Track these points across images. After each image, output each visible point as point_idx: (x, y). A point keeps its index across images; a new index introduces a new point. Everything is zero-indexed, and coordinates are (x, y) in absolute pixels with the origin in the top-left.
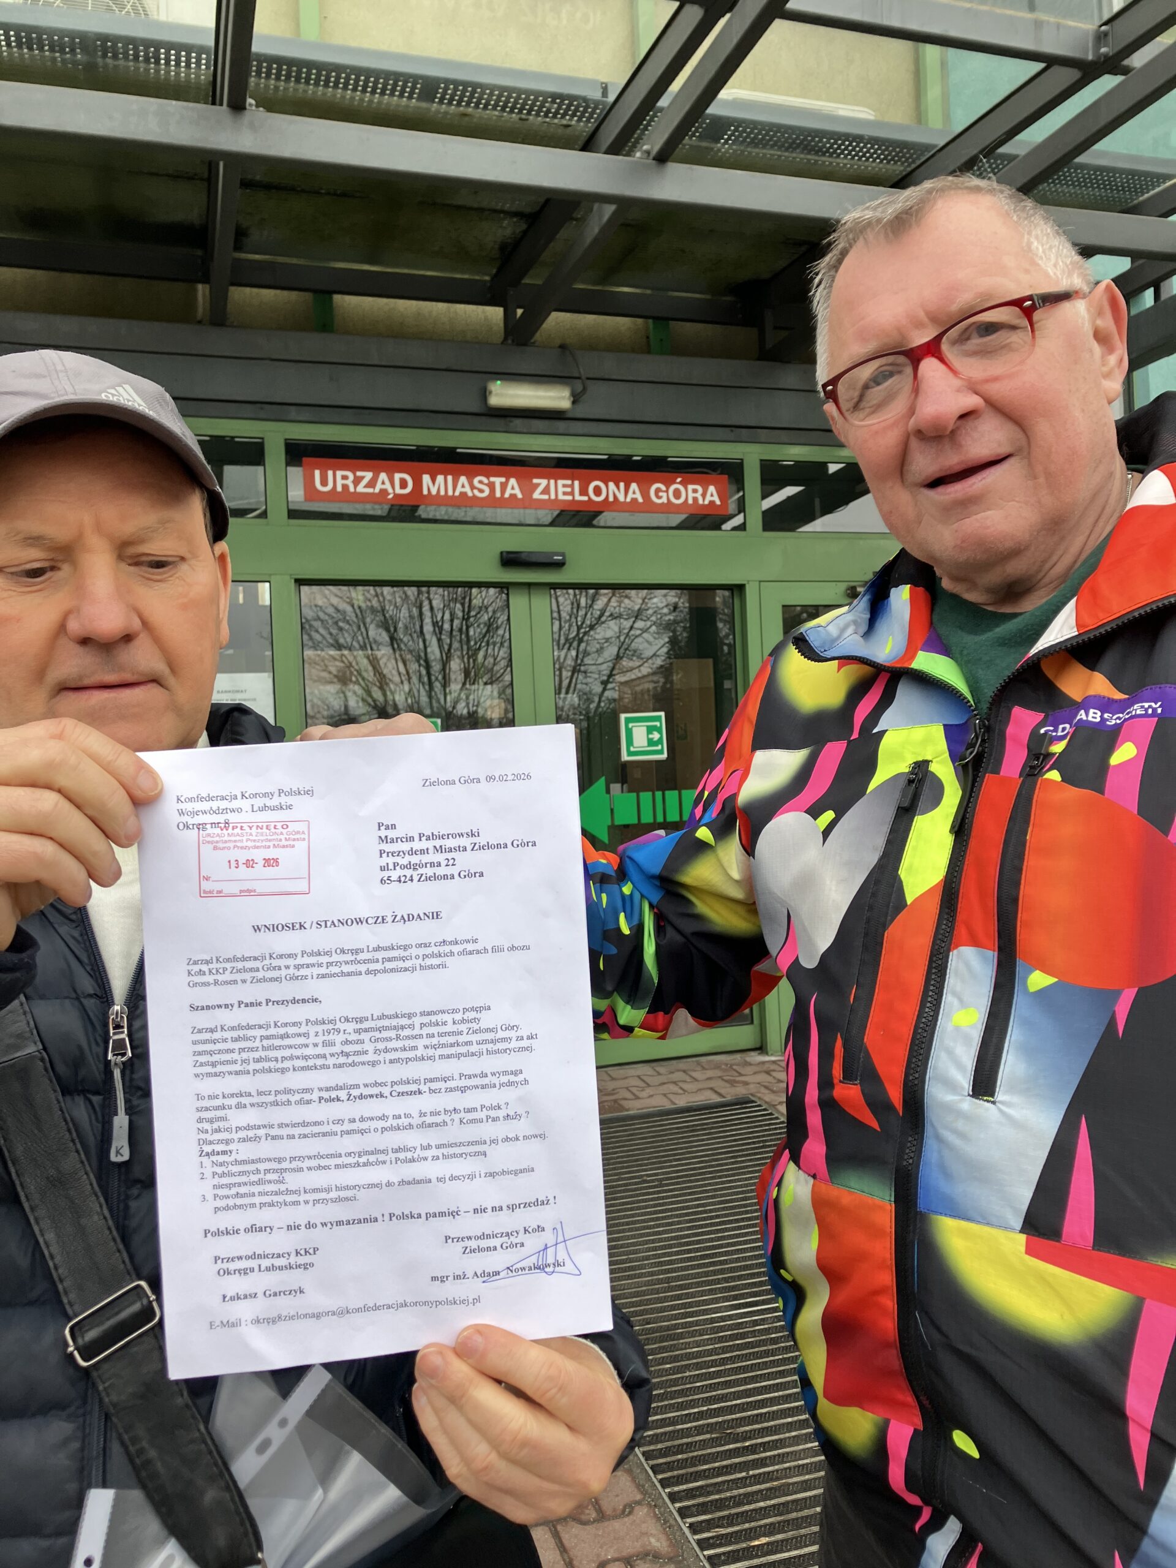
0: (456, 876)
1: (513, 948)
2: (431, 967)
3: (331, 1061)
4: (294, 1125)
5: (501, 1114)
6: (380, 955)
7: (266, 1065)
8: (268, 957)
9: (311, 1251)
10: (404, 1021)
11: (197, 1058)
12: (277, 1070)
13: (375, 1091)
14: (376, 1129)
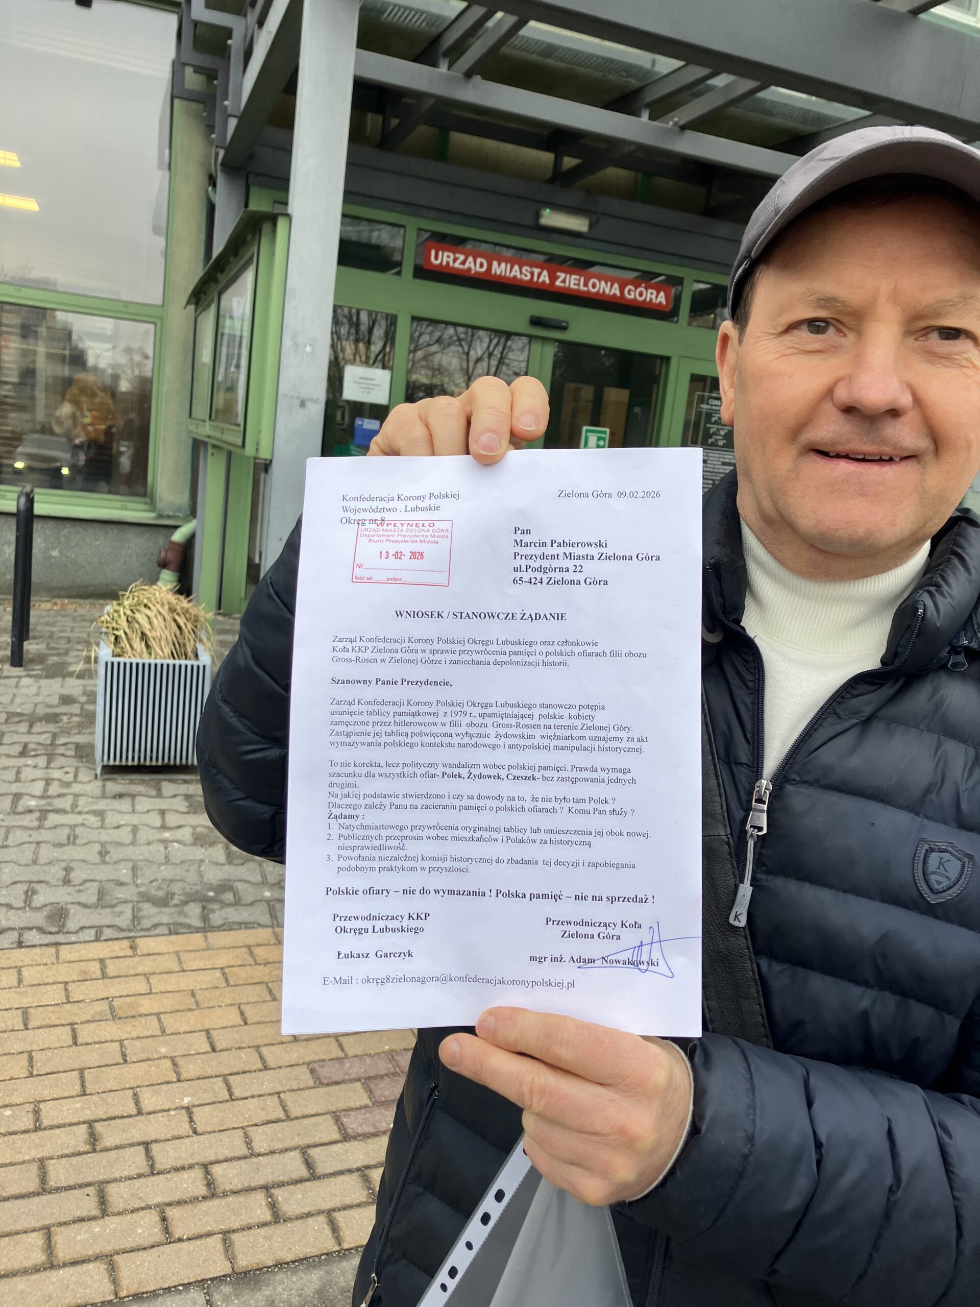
0: (582, 582)
1: (630, 654)
2: (553, 664)
3: (456, 740)
4: (417, 796)
5: (608, 808)
6: (507, 648)
7: (397, 739)
8: (407, 640)
9: (423, 916)
10: (524, 711)
11: (333, 727)
12: (406, 745)
13: (494, 772)
14: (491, 809)
